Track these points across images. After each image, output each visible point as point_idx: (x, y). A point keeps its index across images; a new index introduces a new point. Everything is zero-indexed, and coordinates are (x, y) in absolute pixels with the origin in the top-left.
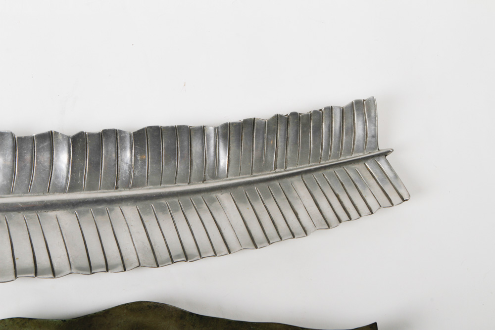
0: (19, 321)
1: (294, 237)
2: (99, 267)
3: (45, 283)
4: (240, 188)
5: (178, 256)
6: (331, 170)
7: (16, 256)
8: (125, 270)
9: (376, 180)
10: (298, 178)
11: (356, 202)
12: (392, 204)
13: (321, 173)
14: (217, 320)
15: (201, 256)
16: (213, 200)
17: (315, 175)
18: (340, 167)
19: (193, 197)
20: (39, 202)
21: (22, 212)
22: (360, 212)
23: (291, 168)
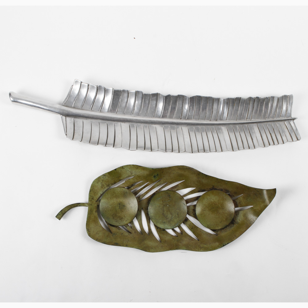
0: (136, 166)
1: (249, 148)
2: (169, 150)
3: (147, 153)
4: (231, 125)
5: (201, 150)
6: (270, 123)
7: (138, 141)
8: (179, 152)
9: (288, 130)
10: (256, 124)
11: (278, 138)
12: (293, 141)
13: (265, 123)
14: (213, 177)
15: (210, 151)
16: (219, 129)
17: (263, 124)
18: (274, 122)
19: (211, 127)
20: (149, 120)
21: (142, 124)
22: (279, 142)
23: (253, 120)
